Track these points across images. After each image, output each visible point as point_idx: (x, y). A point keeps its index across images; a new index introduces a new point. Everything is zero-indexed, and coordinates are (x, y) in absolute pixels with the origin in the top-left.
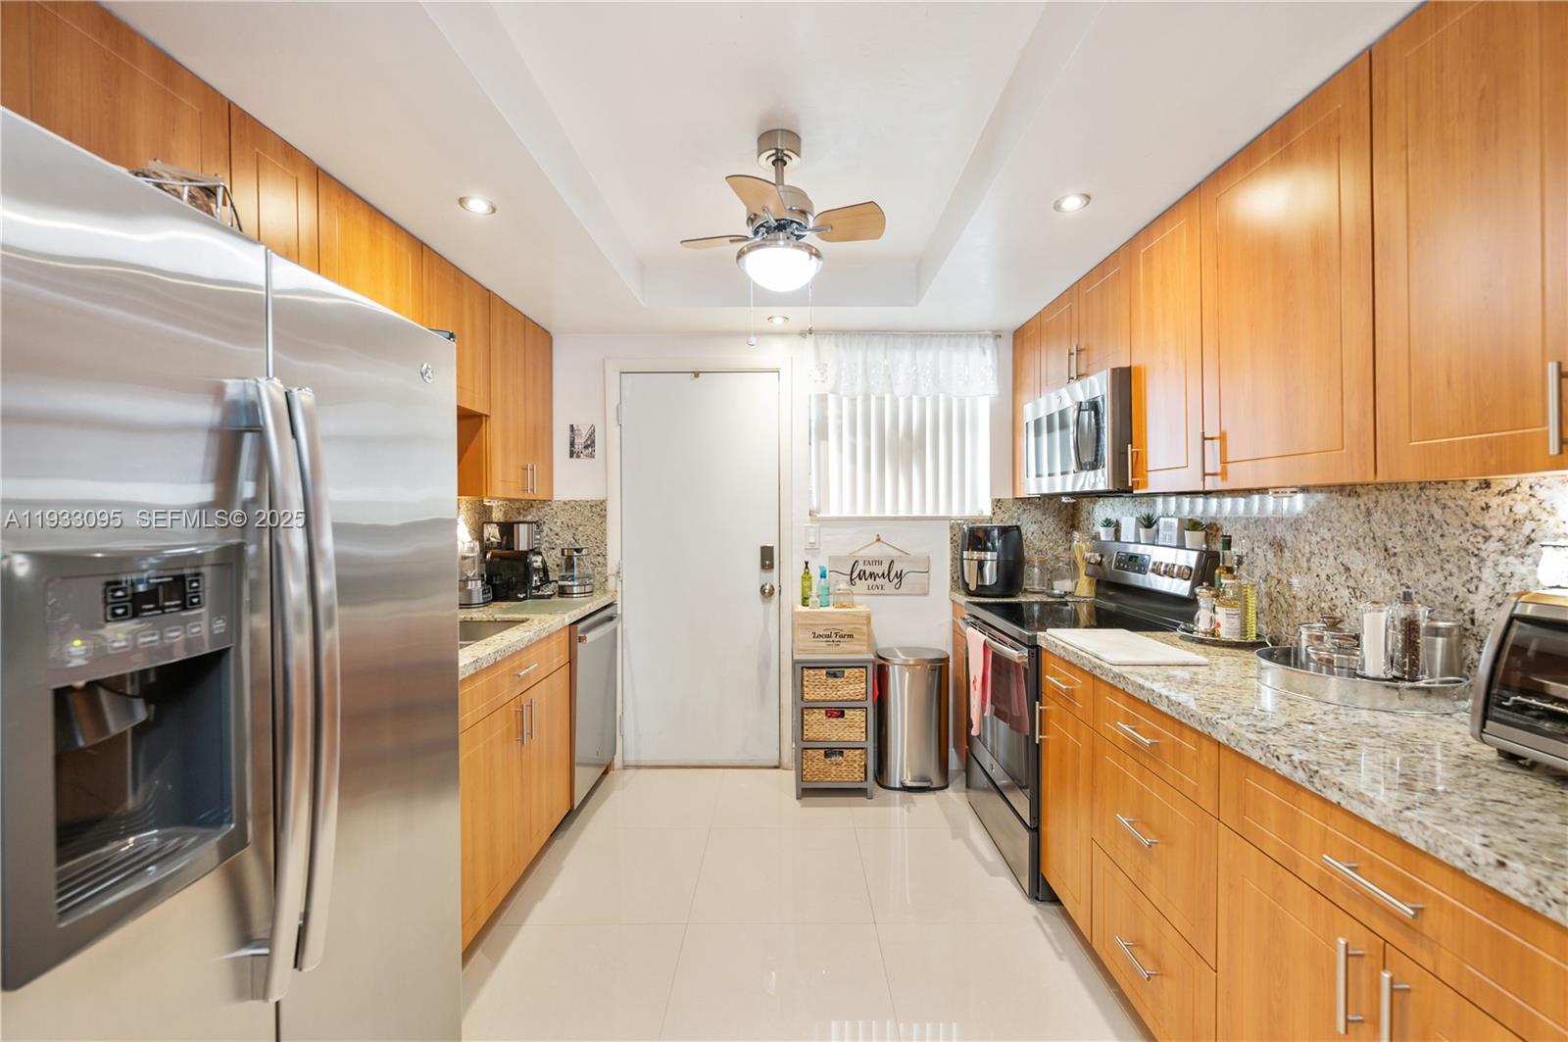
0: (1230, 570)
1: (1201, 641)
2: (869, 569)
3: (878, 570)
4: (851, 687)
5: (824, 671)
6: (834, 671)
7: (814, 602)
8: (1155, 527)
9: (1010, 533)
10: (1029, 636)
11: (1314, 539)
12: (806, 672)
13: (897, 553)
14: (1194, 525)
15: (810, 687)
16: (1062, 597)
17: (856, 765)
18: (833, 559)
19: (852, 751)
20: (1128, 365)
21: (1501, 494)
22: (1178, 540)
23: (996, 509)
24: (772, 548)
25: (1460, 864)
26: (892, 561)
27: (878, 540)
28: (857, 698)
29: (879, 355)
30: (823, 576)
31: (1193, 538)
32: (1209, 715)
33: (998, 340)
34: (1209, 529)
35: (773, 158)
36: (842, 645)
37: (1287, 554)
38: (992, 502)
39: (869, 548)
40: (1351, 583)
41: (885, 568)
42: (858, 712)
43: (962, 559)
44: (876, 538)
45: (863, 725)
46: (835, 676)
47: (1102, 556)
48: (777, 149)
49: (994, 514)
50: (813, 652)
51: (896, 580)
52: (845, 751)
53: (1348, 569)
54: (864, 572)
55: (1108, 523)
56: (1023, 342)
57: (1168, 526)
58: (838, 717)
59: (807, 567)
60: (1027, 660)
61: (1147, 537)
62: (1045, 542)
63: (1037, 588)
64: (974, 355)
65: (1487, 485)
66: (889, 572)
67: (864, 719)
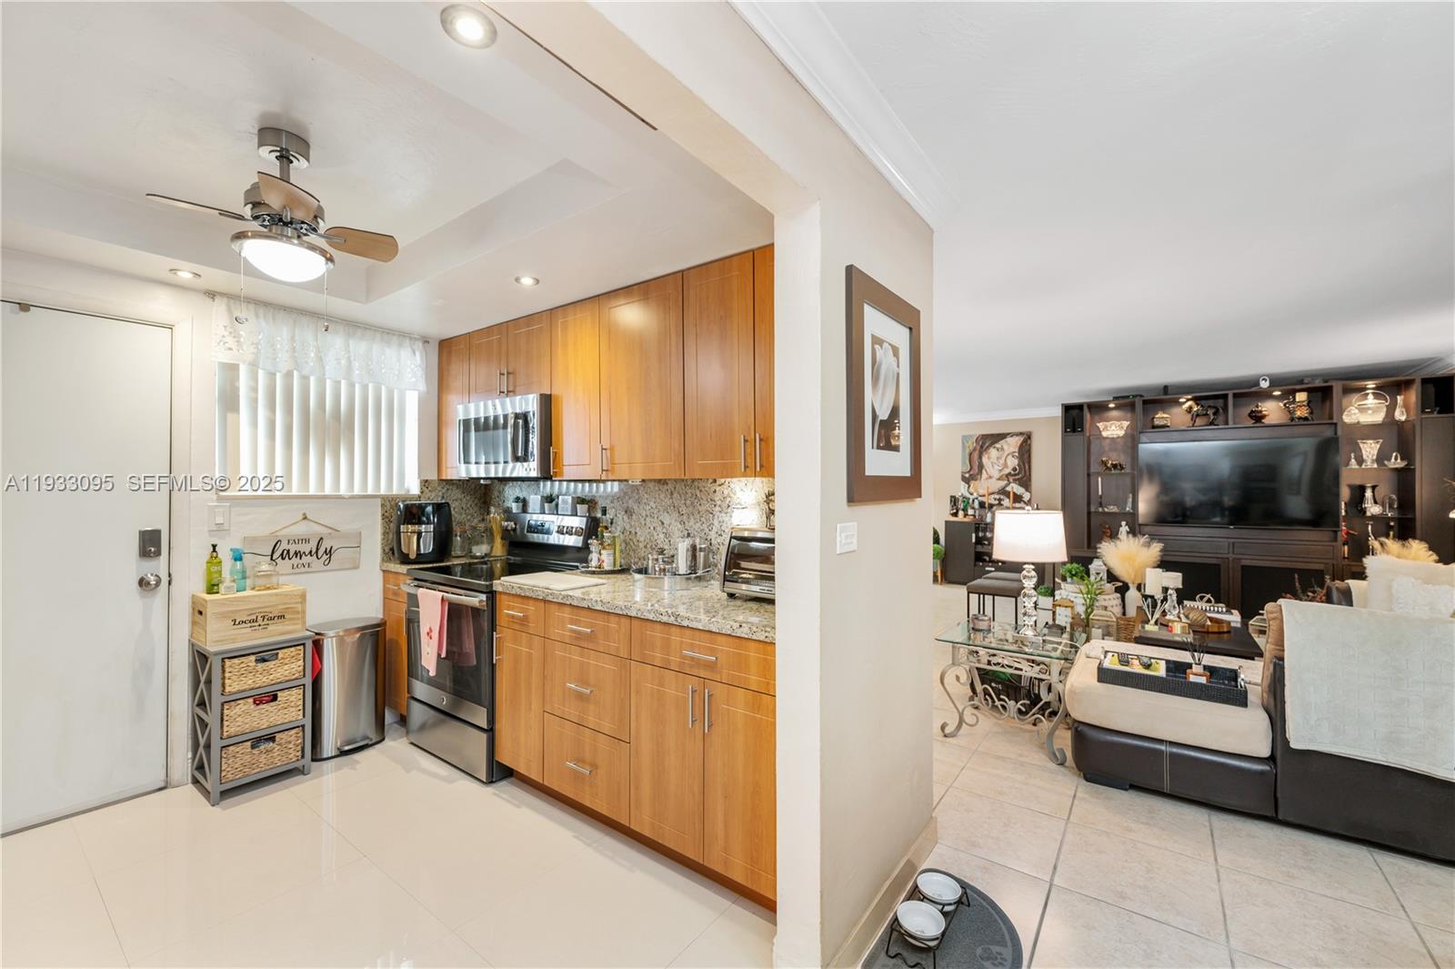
0: (606, 528)
1: (593, 573)
2: (293, 548)
3: (305, 548)
4: (286, 667)
5: (253, 658)
6: (265, 655)
7: (228, 588)
8: (554, 503)
9: (441, 508)
10: (487, 585)
11: (648, 507)
12: (228, 663)
13: (326, 531)
14: (582, 501)
15: (235, 678)
16: (483, 558)
17: (291, 746)
18: (248, 540)
19: (286, 732)
20: (549, 393)
21: (720, 485)
22: (572, 510)
23: (424, 488)
24: (158, 532)
25: (729, 632)
26: (322, 538)
27: (305, 518)
28: (294, 677)
29: (308, 335)
30: (238, 557)
31: (582, 509)
32: (626, 604)
33: (426, 344)
34: (590, 503)
35: (278, 154)
36: (270, 628)
37: (634, 516)
38: (421, 482)
39: (295, 526)
40: (665, 530)
41: (313, 545)
42: (294, 691)
43: (398, 533)
44: (301, 517)
45: (301, 702)
46: (264, 660)
47: (515, 524)
48: (281, 148)
49: (422, 493)
50: (234, 641)
51: (325, 557)
52: (278, 736)
53: (663, 523)
54: (288, 551)
55: (517, 500)
56: (450, 352)
57: (565, 502)
58: (272, 701)
59: (214, 550)
60: (485, 603)
61: (550, 509)
62: (464, 516)
63: (459, 553)
64: (405, 353)
65: (715, 481)
66: (317, 549)
67: (301, 697)
